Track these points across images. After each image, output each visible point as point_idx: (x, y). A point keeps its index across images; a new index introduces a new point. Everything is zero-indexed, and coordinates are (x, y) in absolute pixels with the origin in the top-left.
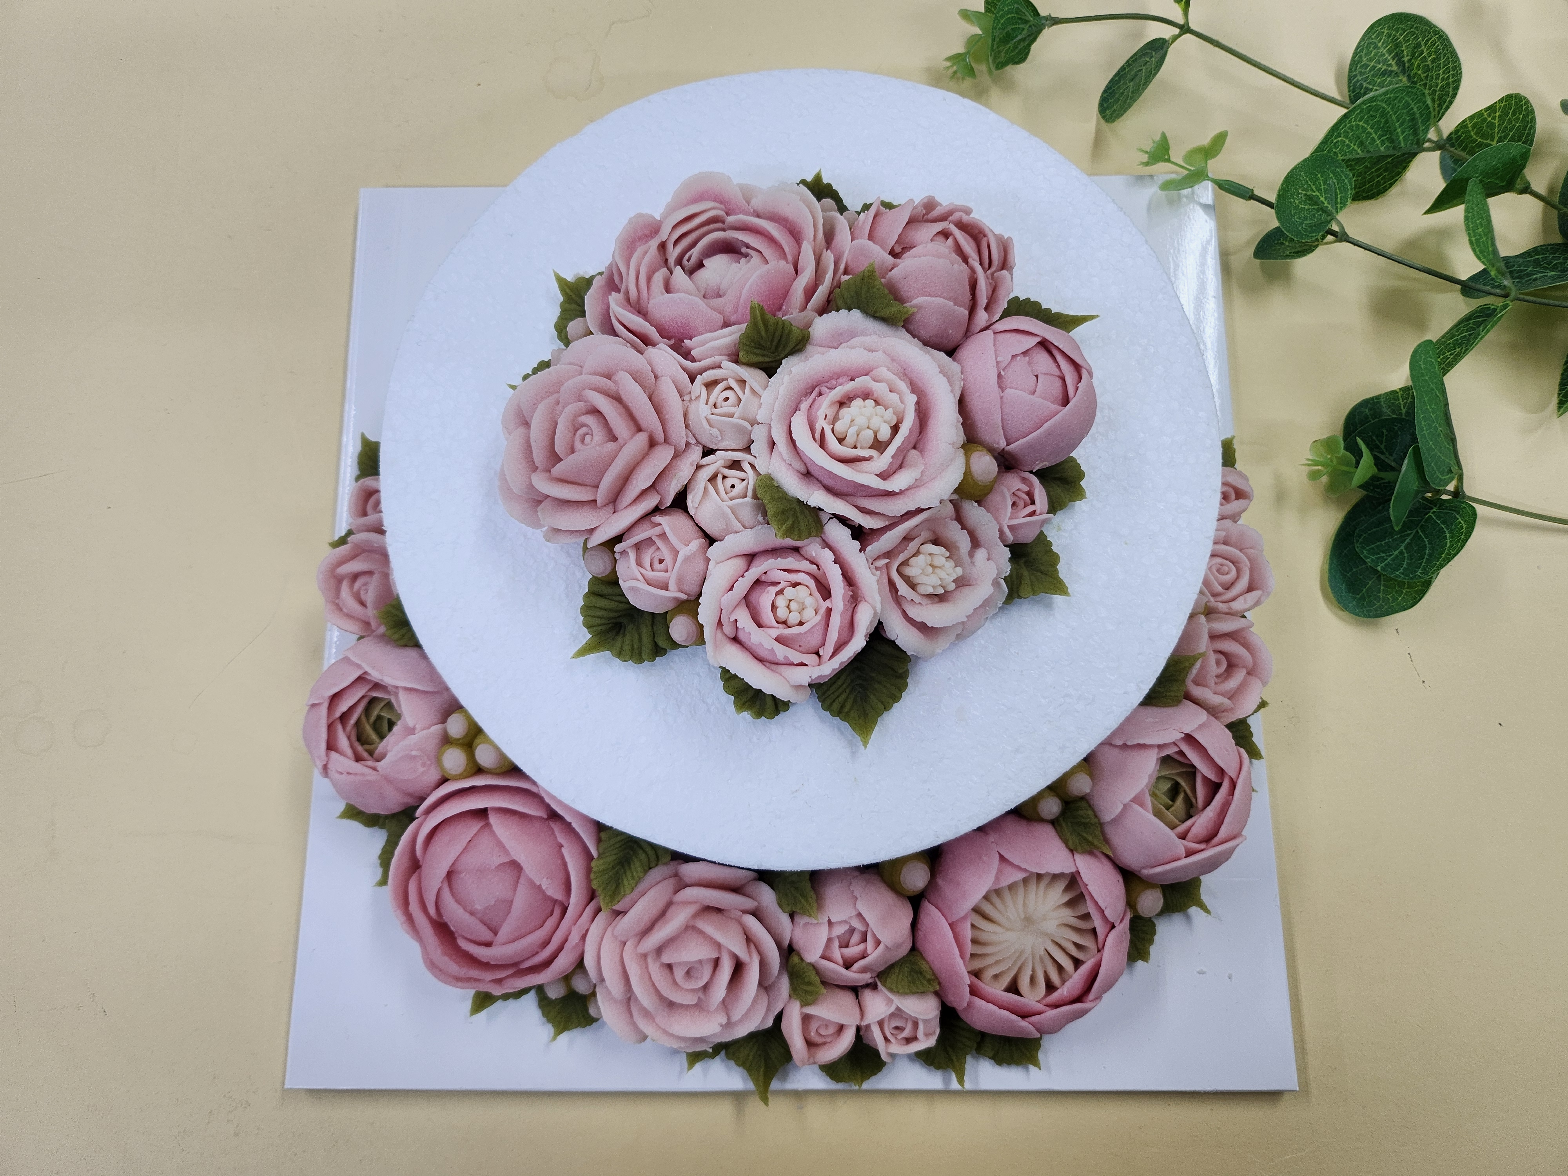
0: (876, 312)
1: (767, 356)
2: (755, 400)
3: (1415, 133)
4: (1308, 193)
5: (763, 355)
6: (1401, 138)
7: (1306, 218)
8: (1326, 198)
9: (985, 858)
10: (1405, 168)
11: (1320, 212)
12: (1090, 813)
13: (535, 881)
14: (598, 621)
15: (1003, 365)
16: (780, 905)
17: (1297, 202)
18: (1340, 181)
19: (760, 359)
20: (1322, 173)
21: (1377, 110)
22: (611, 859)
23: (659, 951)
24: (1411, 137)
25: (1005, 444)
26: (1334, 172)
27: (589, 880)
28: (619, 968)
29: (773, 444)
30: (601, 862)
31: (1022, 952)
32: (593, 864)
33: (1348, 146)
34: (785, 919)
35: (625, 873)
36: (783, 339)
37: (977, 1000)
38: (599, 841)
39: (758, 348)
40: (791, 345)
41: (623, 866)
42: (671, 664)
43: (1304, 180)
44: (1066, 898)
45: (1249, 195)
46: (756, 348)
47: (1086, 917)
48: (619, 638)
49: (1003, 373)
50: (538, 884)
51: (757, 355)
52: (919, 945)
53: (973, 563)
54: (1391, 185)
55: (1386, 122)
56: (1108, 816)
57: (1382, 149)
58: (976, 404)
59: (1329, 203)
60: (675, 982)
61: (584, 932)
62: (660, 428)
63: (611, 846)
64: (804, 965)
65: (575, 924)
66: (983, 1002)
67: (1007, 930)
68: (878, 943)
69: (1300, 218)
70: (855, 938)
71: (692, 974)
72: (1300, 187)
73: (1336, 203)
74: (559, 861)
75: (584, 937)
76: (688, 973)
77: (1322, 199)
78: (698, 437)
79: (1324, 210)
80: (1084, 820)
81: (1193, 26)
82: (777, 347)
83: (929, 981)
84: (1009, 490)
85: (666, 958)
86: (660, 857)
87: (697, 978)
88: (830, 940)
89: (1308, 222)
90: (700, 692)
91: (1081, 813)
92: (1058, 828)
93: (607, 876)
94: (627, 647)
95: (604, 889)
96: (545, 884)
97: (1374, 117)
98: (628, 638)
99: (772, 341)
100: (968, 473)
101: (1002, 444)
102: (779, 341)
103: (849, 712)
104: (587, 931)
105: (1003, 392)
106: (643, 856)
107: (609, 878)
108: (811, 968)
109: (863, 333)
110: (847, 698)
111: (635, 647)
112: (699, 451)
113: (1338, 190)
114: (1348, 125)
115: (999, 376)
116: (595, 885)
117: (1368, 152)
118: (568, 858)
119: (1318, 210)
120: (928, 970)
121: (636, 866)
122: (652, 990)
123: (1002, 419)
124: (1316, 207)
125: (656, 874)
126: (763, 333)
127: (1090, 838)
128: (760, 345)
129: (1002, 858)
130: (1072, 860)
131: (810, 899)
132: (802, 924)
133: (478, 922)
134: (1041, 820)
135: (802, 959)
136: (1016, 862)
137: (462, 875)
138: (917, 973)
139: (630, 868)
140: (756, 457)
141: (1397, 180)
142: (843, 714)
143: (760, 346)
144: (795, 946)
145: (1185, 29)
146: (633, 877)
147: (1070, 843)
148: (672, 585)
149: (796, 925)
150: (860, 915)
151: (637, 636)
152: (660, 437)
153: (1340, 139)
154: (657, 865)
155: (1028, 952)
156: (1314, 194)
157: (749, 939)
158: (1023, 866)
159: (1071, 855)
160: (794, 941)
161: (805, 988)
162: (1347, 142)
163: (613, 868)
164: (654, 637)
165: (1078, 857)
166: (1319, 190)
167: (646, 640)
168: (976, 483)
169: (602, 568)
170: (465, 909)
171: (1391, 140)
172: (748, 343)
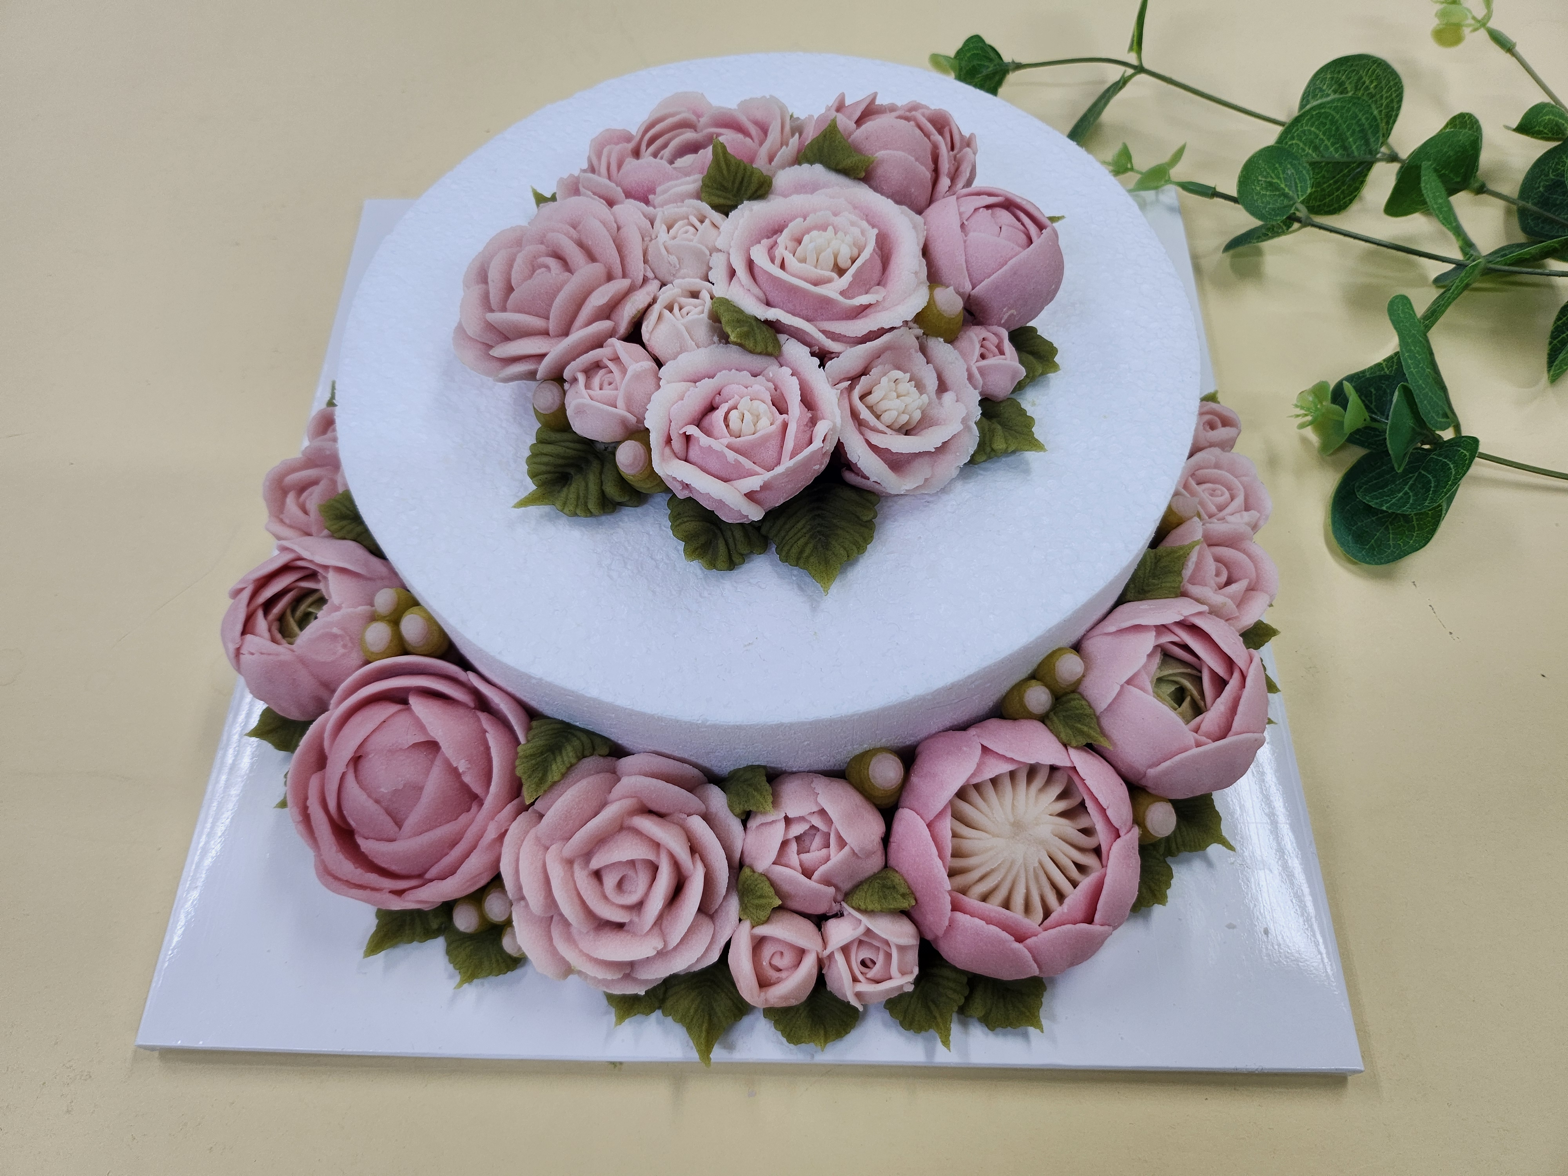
0: (837, 164)
1: (729, 199)
2: (714, 231)
3: (1367, 143)
4: (1269, 179)
5: (725, 198)
6: (1354, 147)
7: (1269, 203)
8: (1286, 185)
9: (965, 749)
10: (1362, 182)
11: (1282, 198)
12: (1084, 702)
13: (451, 761)
14: (543, 468)
15: (966, 216)
16: (731, 807)
17: (1258, 188)
18: (1298, 172)
19: (721, 201)
20: (1280, 164)
21: (1326, 118)
22: (539, 742)
23: (587, 856)
24: (1363, 148)
25: (971, 287)
26: (1291, 163)
27: (514, 768)
28: (541, 876)
29: (732, 273)
30: (530, 745)
31: (1013, 863)
32: (519, 748)
33: (1304, 150)
34: (735, 825)
35: (555, 759)
36: (746, 180)
37: (959, 915)
38: (528, 729)
39: (720, 190)
40: (753, 187)
41: (553, 753)
42: (620, 523)
43: (1264, 168)
44: (1062, 806)
45: (1212, 193)
46: (717, 189)
47: (1087, 832)
48: (565, 490)
49: (966, 223)
50: (455, 766)
51: (719, 196)
52: (892, 862)
53: (941, 404)
54: (1351, 201)
55: (1337, 129)
56: (1101, 704)
57: (1336, 155)
58: (939, 250)
59: (1290, 190)
60: (605, 898)
61: (503, 830)
62: (618, 261)
63: (542, 733)
64: (756, 875)
65: (493, 819)
66: (968, 917)
67: (994, 835)
68: (842, 843)
69: (1262, 203)
70: (817, 841)
71: (625, 888)
72: (1259, 175)
73: (1297, 191)
74: (482, 748)
75: (502, 836)
76: (620, 885)
77: (1283, 186)
78: (656, 271)
79: (1286, 196)
80: (1077, 712)
81: (1147, 65)
82: (739, 189)
83: (903, 896)
84: (977, 337)
85: (596, 863)
86: (596, 747)
87: (630, 892)
88: (785, 844)
89: (1271, 206)
90: (648, 549)
91: (1073, 703)
92: (1049, 723)
93: (533, 762)
94: (572, 496)
95: (530, 777)
96: (462, 766)
97: (1325, 124)
98: (573, 488)
99: (733, 183)
100: (931, 303)
101: (968, 287)
102: (741, 182)
103: (808, 557)
104: (506, 831)
105: (966, 236)
106: (576, 743)
107: (537, 764)
108: (765, 878)
109: (825, 186)
110: (806, 544)
111: (581, 495)
112: (656, 284)
113: (1297, 180)
114: (1300, 130)
115: (963, 226)
116: (519, 772)
117: (1323, 156)
118: (492, 743)
119: (1279, 196)
120: (902, 881)
121: (569, 754)
122: (576, 900)
123: (966, 261)
124: (1277, 193)
125: (589, 763)
126: (725, 172)
127: (1085, 729)
128: (723, 186)
129: (985, 749)
130: (1066, 754)
131: (765, 793)
132: (754, 826)
133: (382, 811)
134: (1030, 716)
135: (754, 872)
136: (1000, 752)
137: (370, 756)
138: (889, 888)
139: (561, 753)
140: (713, 284)
141: (1356, 196)
142: (802, 560)
143: (723, 188)
144: (747, 860)
145: (1140, 69)
146: (563, 761)
147: (1063, 735)
148: (620, 403)
149: (748, 831)
150: (822, 812)
151: (583, 484)
152: (618, 270)
153: (1294, 142)
154: (592, 755)
155: (1020, 861)
156: (1274, 181)
157: (694, 849)
158: (1009, 755)
159: (1063, 748)
160: (746, 853)
161: (756, 902)
162: (1301, 145)
163: (542, 753)
164: (602, 485)
165: (1072, 751)
166: (1279, 178)
167: (593, 488)
168: (940, 315)
169: (550, 399)
170: (369, 796)
171: (1345, 148)
172: (710, 184)
